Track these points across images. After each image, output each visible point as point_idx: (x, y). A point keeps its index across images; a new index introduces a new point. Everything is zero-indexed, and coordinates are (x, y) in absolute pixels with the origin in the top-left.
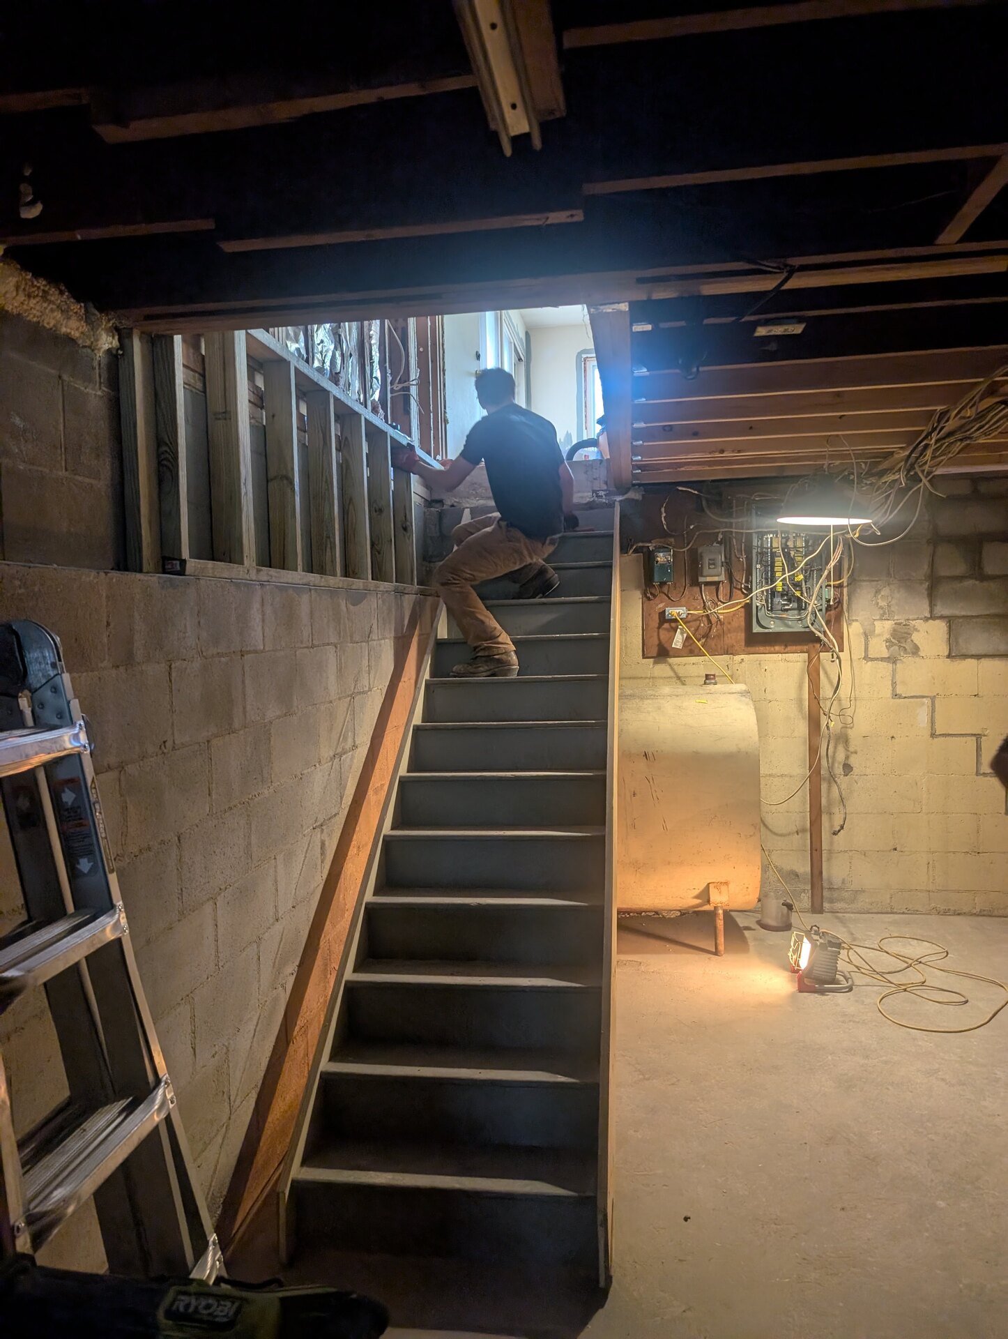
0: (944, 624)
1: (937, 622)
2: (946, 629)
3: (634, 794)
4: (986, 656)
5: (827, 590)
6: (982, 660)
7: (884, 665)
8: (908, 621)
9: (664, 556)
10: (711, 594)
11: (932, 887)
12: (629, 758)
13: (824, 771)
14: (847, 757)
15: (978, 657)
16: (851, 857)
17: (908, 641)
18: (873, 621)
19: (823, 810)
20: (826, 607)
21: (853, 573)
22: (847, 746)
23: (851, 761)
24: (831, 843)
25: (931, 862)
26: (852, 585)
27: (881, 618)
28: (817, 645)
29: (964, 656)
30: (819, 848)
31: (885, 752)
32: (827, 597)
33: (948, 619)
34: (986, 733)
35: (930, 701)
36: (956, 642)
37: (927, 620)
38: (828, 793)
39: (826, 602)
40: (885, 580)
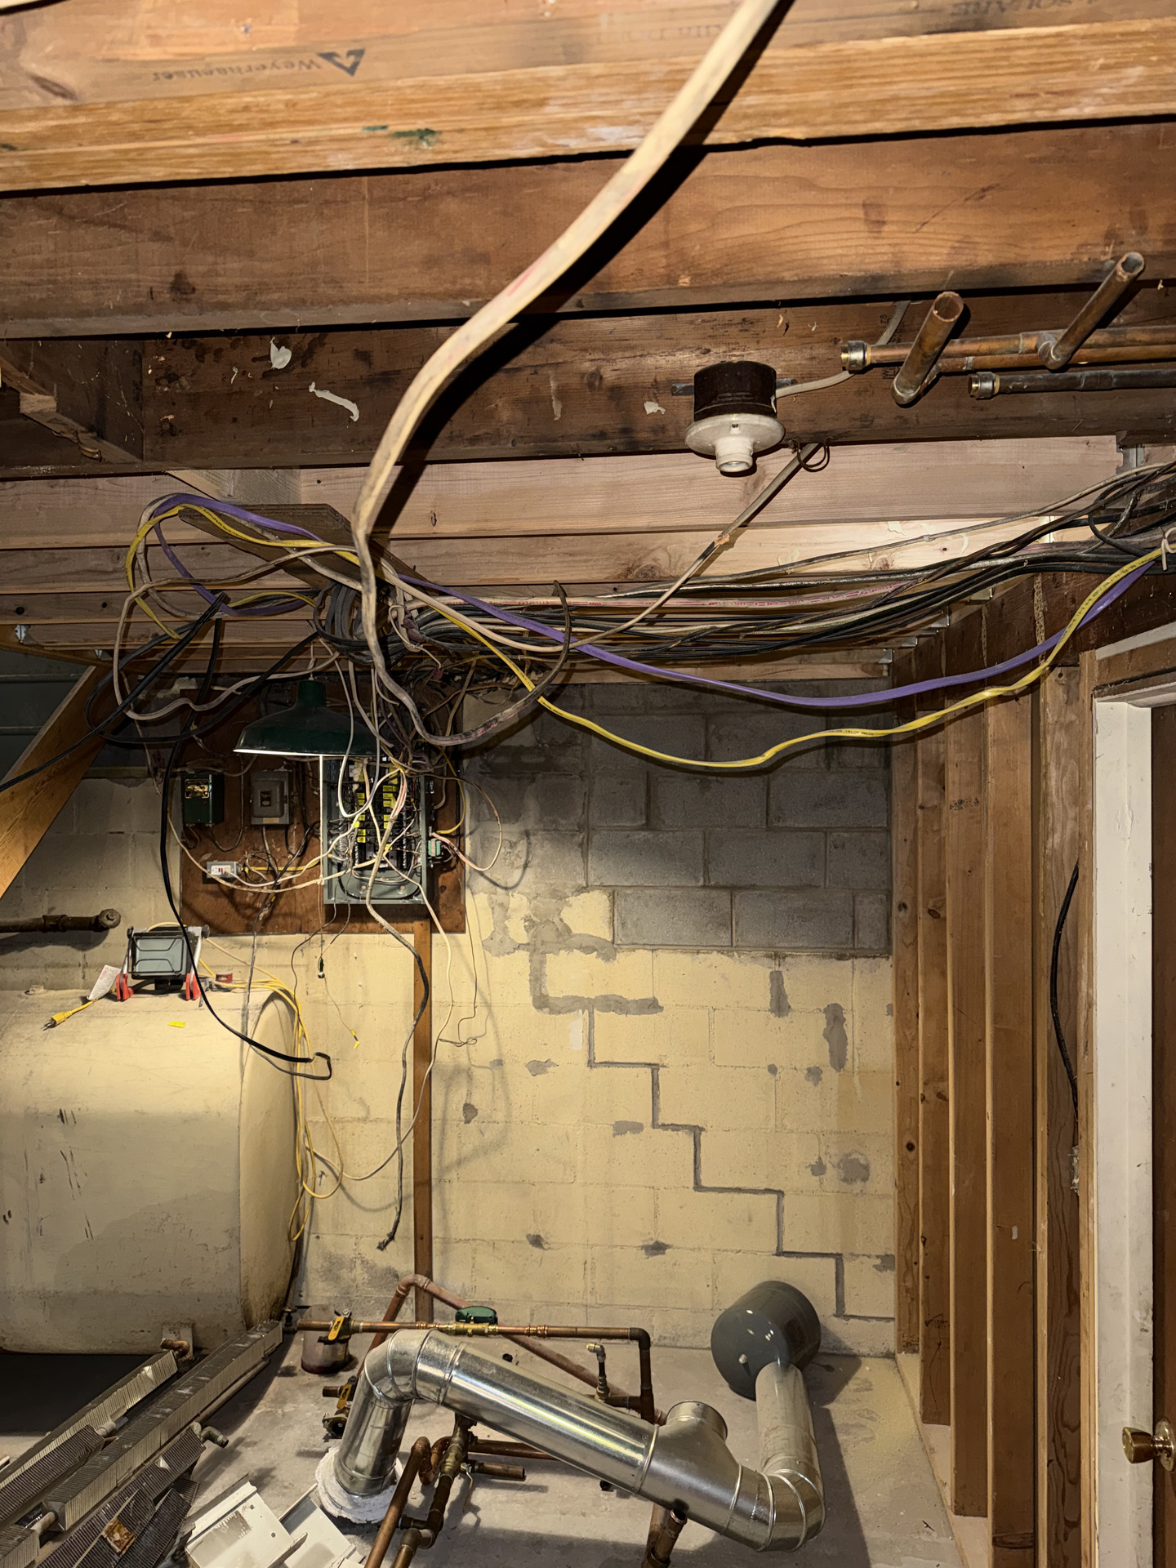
0: (605, 897)
1: (596, 893)
2: (608, 904)
3: (42, 1179)
4: (664, 946)
5: (432, 843)
6: (659, 952)
7: (523, 955)
8: (554, 890)
9: (198, 785)
10: (278, 842)
11: (590, 1300)
12: (34, 1118)
13: (436, 1114)
14: (469, 1094)
15: (654, 948)
16: (475, 1251)
17: (556, 920)
18: (506, 888)
19: (434, 1175)
20: (428, 868)
21: (477, 817)
22: (470, 1077)
23: (475, 1101)
24: (446, 1228)
25: (589, 1261)
26: (477, 835)
27: (517, 885)
28: (427, 923)
29: (634, 946)
30: (426, 1237)
31: (525, 1088)
32: (432, 853)
33: (610, 890)
34: (665, 1063)
35: (586, 1012)
36: (623, 924)
37: (584, 889)
38: (442, 1148)
39: (428, 861)
40: (523, 829)
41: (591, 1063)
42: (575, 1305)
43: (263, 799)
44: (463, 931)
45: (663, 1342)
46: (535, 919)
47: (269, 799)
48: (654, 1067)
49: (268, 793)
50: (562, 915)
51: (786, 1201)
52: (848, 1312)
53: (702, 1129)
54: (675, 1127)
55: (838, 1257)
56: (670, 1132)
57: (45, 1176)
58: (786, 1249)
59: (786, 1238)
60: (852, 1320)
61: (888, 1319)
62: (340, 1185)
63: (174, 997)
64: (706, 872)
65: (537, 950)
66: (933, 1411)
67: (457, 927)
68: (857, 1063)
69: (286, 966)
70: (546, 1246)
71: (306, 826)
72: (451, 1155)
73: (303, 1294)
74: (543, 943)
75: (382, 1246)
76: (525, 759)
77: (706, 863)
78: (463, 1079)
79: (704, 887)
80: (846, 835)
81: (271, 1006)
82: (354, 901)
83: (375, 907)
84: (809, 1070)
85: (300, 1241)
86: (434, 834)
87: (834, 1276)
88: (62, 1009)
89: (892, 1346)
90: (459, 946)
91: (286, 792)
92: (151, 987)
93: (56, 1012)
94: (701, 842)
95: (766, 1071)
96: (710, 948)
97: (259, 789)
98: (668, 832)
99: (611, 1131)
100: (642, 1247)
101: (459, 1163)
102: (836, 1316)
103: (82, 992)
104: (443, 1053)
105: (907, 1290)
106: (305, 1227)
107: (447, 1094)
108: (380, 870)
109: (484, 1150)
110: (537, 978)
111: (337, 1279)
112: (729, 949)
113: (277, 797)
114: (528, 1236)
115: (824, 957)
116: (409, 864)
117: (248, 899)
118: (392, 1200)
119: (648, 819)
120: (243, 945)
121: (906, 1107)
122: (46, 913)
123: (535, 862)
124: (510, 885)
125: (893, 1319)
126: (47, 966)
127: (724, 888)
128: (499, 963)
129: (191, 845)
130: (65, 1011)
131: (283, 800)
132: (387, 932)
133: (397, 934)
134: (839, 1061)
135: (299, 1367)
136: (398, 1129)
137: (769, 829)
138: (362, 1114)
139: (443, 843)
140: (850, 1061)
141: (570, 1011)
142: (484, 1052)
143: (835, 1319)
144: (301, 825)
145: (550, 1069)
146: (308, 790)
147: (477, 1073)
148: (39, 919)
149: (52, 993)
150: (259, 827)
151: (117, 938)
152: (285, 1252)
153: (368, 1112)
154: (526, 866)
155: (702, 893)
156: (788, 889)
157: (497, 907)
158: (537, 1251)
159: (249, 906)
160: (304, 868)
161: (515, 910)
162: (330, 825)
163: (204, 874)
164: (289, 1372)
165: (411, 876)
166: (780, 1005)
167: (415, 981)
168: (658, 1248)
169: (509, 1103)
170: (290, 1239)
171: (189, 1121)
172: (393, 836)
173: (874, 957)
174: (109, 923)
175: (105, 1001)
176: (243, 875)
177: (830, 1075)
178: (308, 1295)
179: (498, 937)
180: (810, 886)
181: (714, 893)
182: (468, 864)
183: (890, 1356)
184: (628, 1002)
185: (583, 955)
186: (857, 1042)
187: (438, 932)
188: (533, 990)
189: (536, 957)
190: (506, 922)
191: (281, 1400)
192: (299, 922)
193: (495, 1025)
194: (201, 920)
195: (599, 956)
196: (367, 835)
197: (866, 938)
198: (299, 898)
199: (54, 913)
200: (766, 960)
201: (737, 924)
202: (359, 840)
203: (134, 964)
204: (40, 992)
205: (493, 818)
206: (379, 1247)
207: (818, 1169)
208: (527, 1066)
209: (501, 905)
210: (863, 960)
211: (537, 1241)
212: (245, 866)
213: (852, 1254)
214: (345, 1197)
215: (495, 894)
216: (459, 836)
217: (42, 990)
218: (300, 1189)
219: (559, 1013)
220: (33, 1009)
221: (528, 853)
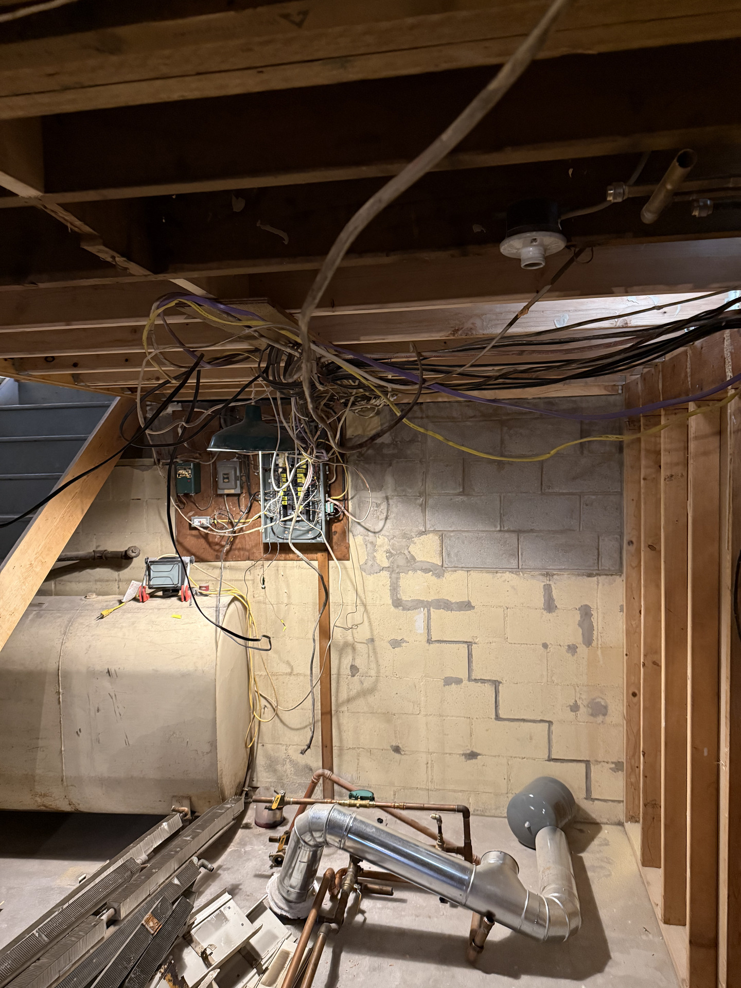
0: (437, 538)
1: (431, 535)
2: (439, 542)
3: (98, 710)
4: (475, 568)
5: (328, 504)
6: (471, 572)
7: (385, 574)
8: (405, 534)
9: (185, 469)
10: (234, 504)
11: (431, 786)
12: (93, 674)
13: (334, 671)
14: (354, 659)
15: (468, 570)
16: (359, 755)
17: (406, 552)
18: (374, 533)
19: (333, 708)
20: (326, 520)
21: (356, 488)
22: (354, 649)
23: (358, 663)
24: (341, 740)
25: (430, 762)
26: (355, 499)
27: (381, 530)
28: (325, 554)
29: (456, 568)
30: (329, 745)
31: (388, 655)
32: (328, 511)
33: (440, 533)
34: (476, 641)
35: (426, 609)
36: (449, 555)
37: (422, 533)
38: (337, 692)
39: (326, 515)
40: (384, 495)
41: (429, 641)
42: (422, 789)
43: (224, 478)
44: (348, 560)
45: (476, 813)
46: (393, 552)
47: (228, 478)
48: (469, 644)
49: (227, 474)
50: (410, 549)
51: (553, 728)
52: (594, 796)
53: (500, 683)
54: (483, 681)
55: (587, 762)
56: (479, 684)
57: (100, 708)
58: (553, 757)
59: (554, 750)
60: (596, 802)
61: (619, 802)
62: (277, 714)
63: (174, 599)
64: (501, 521)
65: (394, 571)
66: (649, 860)
67: (344, 556)
68: (600, 642)
69: (241, 580)
70: (403, 753)
71: (250, 495)
72: (344, 696)
73: (255, 779)
74: (398, 567)
75: (303, 752)
76: (385, 451)
77: (501, 516)
78: (350, 650)
79: (500, 531)
80: (594, 497)
81: (233, 605)
82: (281, 541)
83: (294, 544)
84: (569, 646)
85: (252, 748)
86: (329, 499)
87: (585, 774)
88: (107, 608)
89: (622, 817)
90: (346, 568)
91: (238, 474)
92: (160, 593)
93: (103, 609)
94: (498, 502)
95: (541, 646)
96: (505, 569)
97: (221, 472)
98: (477, 496)
99: (442, 683)
100: (463, 755)
101: (349, 701)
102: (586, 799)
103: (120, 597)
104: (337, 634)
105: (632, 784)
106: (255, 739)
107: (340, 659)
108: (298, 521)
109: (364, 693)
110: (394, 588)
111: (275, 771)
112: (517, 570)
113: (232, 477)
114: (392, 746)
115: (579, 575)
116: (314, 517)
117: (216, 540)
118: (308, 723)
119: (463, 488)
120: (215, 567)
121: (632, 670)
122: (94, 549)
123: (392, 516)
124: (377, 530)
125: (623, 801)
126: (96, 581)
127: (513, 531)
128: (370, 580)
129: (182, 506)
130: (109, 609)
131: (236, 478)
132: (302, 560)
133: (308, 561)
134: (588, 640)
135: (253, 824)
136: (311, 681)
137: (542, 494)
138: (289, 670)
139: (335, 504)
140: (595, 640)
141: (416, 609)
142: (363, 633)
143: (585, 801)
144: (248, 494)
145: (404, 644)
146: (251, 472)
147: (359, 647)
148: (90, 553)
149: (101, 598)
150: (221, 495)
151: (138, 564)
152: (243, 755)
153: (292, 669)
154: (386, 519)
155: (499, 535)
156: (555, 532)
157: (369, 545)
158: (397, 756)
159: (217, 544)
160: (251, 520)
161: (380, 546)
162: (265, 494)
163: (190, 524)
164: (247, 826)
165: (315, 525)
166: (550, 606)
167: (319, 590)
168: (472, 755)
169: (378, 665)
170: (246, 747)
171: (185, 676)
172: (304, 500)
173: (612, 575)
174: (133, 554)
175: (132, 602)
176: (214, 525)
177: (582, 649)
178: (257, 781)
179: (370, 563)
180: (570, 530)
181: (507, 535)
182: (350, 517)
183: (620, 824)
184: (452, 604)
185: (423, 574)
186: (600, 629)
187: (333, 560)
188: (392, 596)
189: (394, 575)
190: (375, 554)
191: (243, 844)
192: (247, 553)
193: (369, 617)
194: (190, 553)
195: (433, 575)
196: (288, 500)
197: (606, 563)
198: (247, 539)
199: (100, 549)
200: (541, 578)
201: (522, 554)
202: (283, 502)
203: (150, 580)
204: (93, 597)
205: (365, 488)
206: (301, 753)
207: (575, 708)
208: (389, 642)
209: (372, 543)
210: (605, 577)
211: (397, 750)
212: (214, 519)
213: (596, 761)
214: (279, 721)
215: (368, 536)
216: (345, 500)
217: (94, 596)
218: (252, 716)
219: (409, 610)
220: (90, 608)
221: (388, 511)
